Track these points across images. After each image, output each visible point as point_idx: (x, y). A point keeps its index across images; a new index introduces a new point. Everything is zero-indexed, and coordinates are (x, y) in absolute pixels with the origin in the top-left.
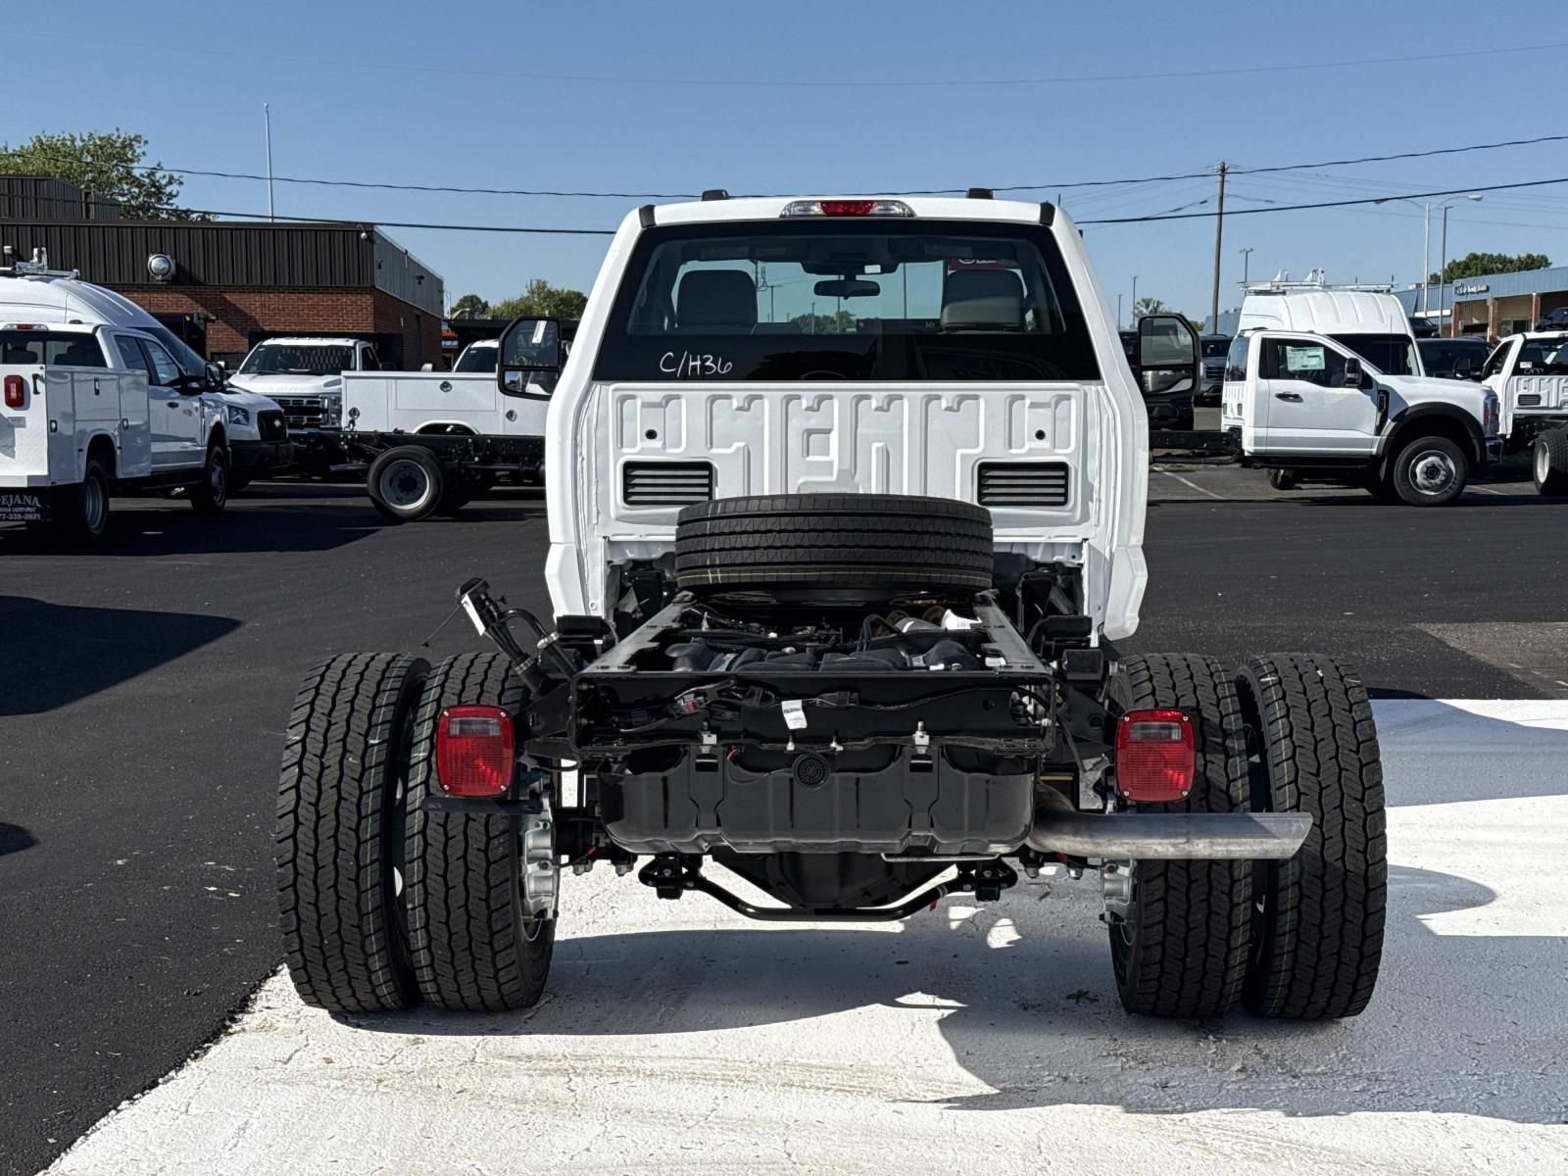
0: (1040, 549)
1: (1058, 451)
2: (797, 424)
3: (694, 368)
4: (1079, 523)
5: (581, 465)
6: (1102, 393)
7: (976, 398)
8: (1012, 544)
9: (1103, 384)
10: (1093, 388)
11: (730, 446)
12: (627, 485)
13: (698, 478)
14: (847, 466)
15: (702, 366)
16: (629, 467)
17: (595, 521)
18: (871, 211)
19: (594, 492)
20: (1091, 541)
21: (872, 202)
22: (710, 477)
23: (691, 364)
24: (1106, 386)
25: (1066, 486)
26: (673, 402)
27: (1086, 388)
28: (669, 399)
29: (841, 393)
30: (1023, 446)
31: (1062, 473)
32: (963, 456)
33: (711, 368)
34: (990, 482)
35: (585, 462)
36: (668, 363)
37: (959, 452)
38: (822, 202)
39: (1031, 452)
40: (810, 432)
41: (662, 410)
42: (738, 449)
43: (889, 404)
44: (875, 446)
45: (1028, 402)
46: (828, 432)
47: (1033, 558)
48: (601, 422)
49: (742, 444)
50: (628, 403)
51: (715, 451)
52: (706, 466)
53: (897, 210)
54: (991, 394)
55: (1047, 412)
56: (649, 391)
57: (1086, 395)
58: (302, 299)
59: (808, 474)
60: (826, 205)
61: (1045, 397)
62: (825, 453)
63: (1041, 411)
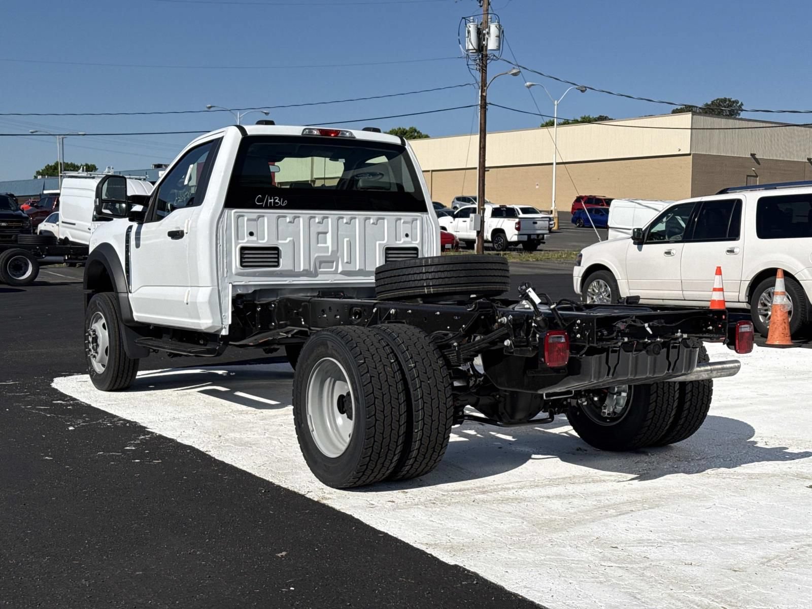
1: (413, 242)
2: (314, 230)
3: (271, 202)
5: (220, 248)
6: (428, 218)
7: (383, 219)
9: (428, 214)
10: (425, 216)
11: (286, 240)
12: (242, 258)
13: (271, 254)
14: (335, 249)
15: (274, 201)
16: (243, 249)
17: (225, 275)
19: (225, 261)
21: (340, 131)
22: (278, 254)
23: (269, 201)
24: (430, 215)
26: (261, 219)
27: (422, 215)
28: (259, 217)
29: (332, 216)
30: (400, 240)
31: (415, 252)
32: (379, 244)
33: (277, 203)
34: (390, 256)
35: (221, 247)
36: (260, 200)
37: (378, 242)
38: (319, 130)
39: (404, 243)
40: (319, 233)
41: (256, 222)
42: (290, 241)
43: (351, 221)
44: (346, 240)
45: (402, 221)
46: (326, 233)
48: (229, 227)
49: (291, 239)
50: (240, 218)
51: (280, 242)
52: (277, 249)
53: (348, 134)
54: (388, 217)
55: (409, 226)
56: (249, 214)
57: (422, 218)
59: (319, 252)
60: (322, 131)
61: (409, 219)
62: (325, 243)
63: (407, 225)
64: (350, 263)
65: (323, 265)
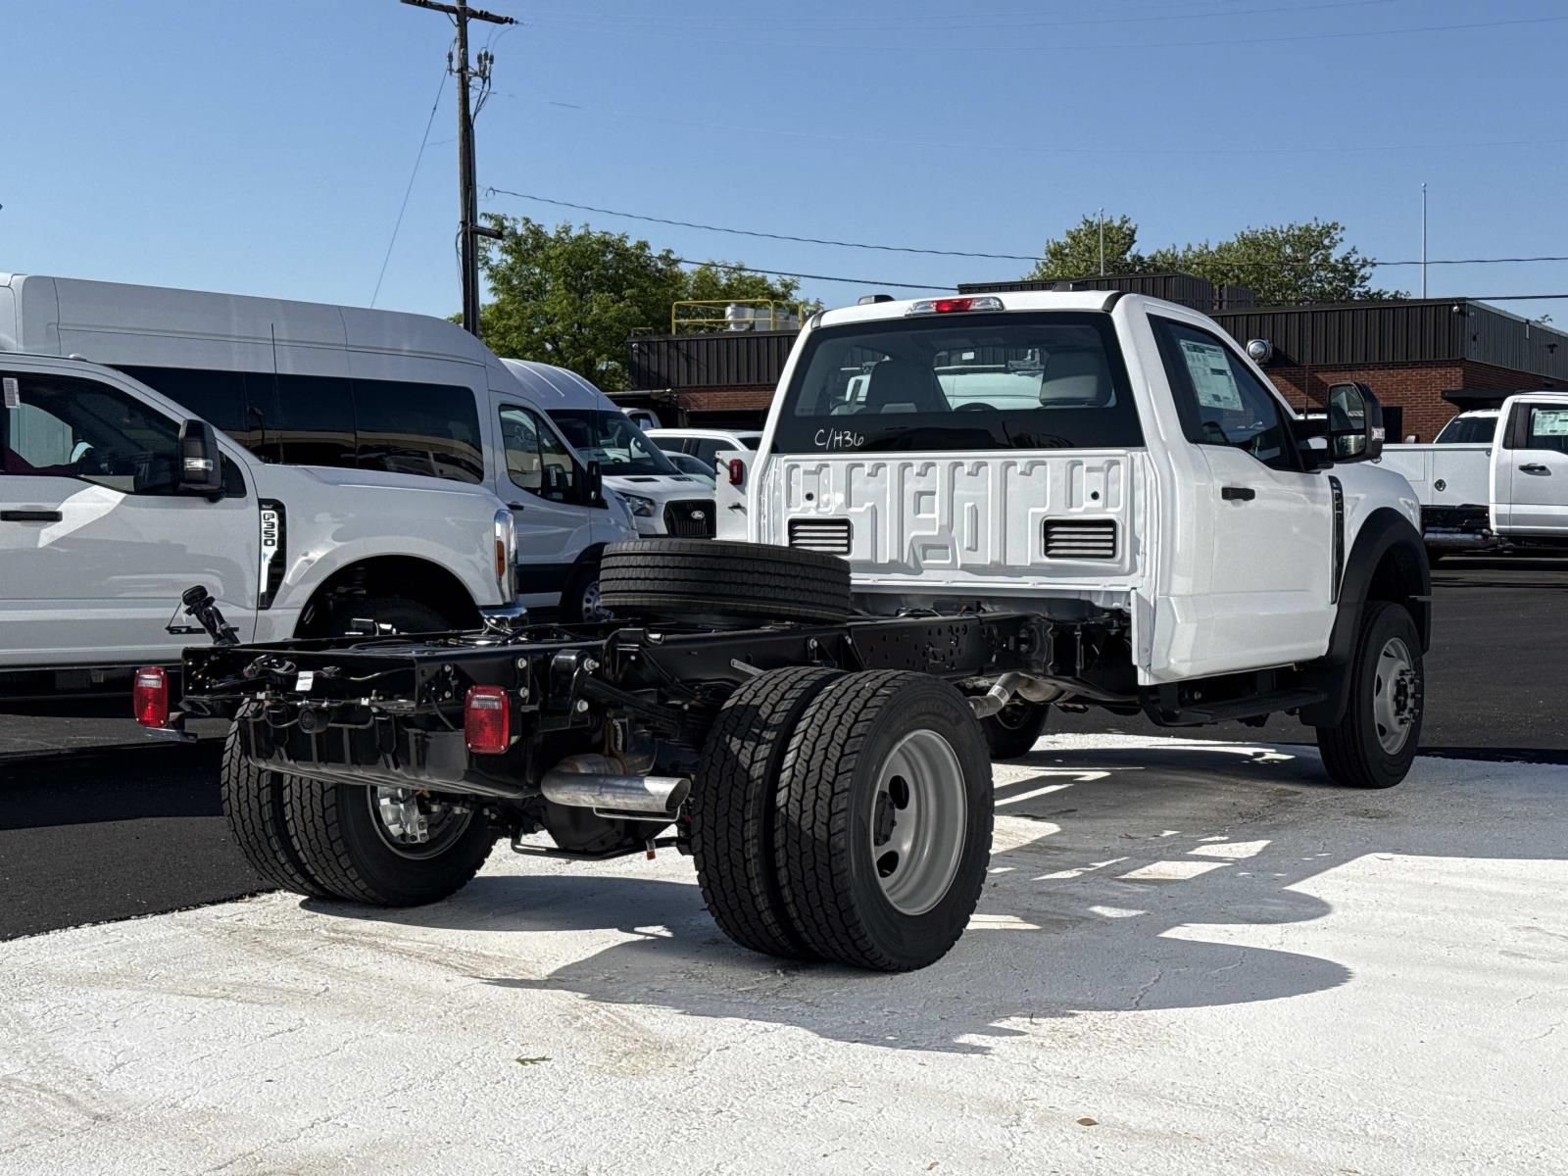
0: (1102, 596)
1: (1108, 509)
2: (912, 486)
3: (838, 441)
4: (1129, 574)
5: (764, 521)
6: (1146, 458)
7: (1044, 464)
8: (1080, 591)
9: (1147, 450)
10: (1139, 454)
11: (863, 506)
12: (791, 538)
13: (839, 532)
14: (945, 522)
15: (843, 439)
16: (793, 523)
18: (972, 307)
20: (1138, 590)
21: (971, 299)
22: (848, 531)
23: (836, 438)
24: (1150, 453)
25: (1114, 541)
26: (825, 470)
27: (1133, 453)
28: (821, 467)
29: (943, 461)
30: (1080, 506)
31: (1111, 530)
32: (1035, 514)
33: (849, 442)
34: (1055, 537)
35: (766, 518)
36: (823, 438)
37: (1032, 510)
38: (936, 302)
39: (1086, 511)
40: (921, 494)
41: (816, 477)
42: (868, 507)
43: (978, 470)
44: (967, 505)
45: (1085, 466)
46: (933, 493)
47: (1097, 604)
48: (777, 485)
49: (870, 504)
50: (794, 470)
51: (852, 510)
52: (845, 522)
53: (994, 303)
54: (1056, 460)
55: (1101, 476)
56: (808, 461)
57: (1132, 460)
58: (1390, 375)
59: (919, 529)
60: (938, 304)
61: (1098, 462)
62: (933, 512)
63: (1094, 474)
64: (976, 550)
65: (929, 552)
